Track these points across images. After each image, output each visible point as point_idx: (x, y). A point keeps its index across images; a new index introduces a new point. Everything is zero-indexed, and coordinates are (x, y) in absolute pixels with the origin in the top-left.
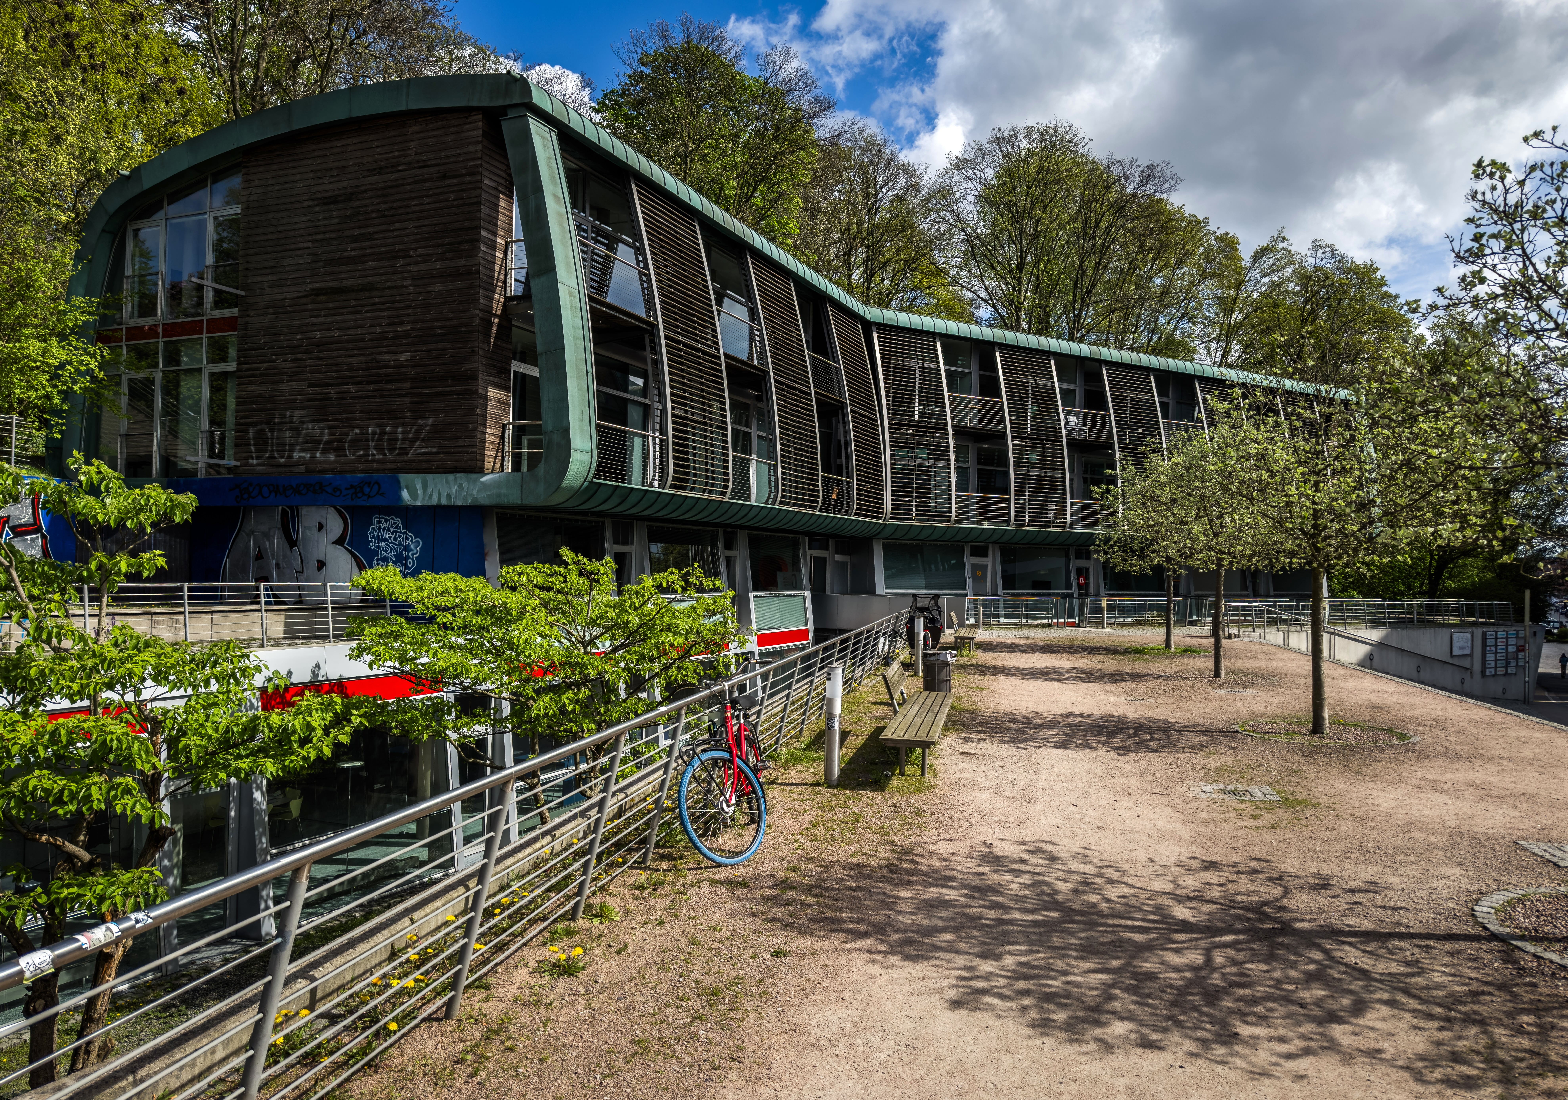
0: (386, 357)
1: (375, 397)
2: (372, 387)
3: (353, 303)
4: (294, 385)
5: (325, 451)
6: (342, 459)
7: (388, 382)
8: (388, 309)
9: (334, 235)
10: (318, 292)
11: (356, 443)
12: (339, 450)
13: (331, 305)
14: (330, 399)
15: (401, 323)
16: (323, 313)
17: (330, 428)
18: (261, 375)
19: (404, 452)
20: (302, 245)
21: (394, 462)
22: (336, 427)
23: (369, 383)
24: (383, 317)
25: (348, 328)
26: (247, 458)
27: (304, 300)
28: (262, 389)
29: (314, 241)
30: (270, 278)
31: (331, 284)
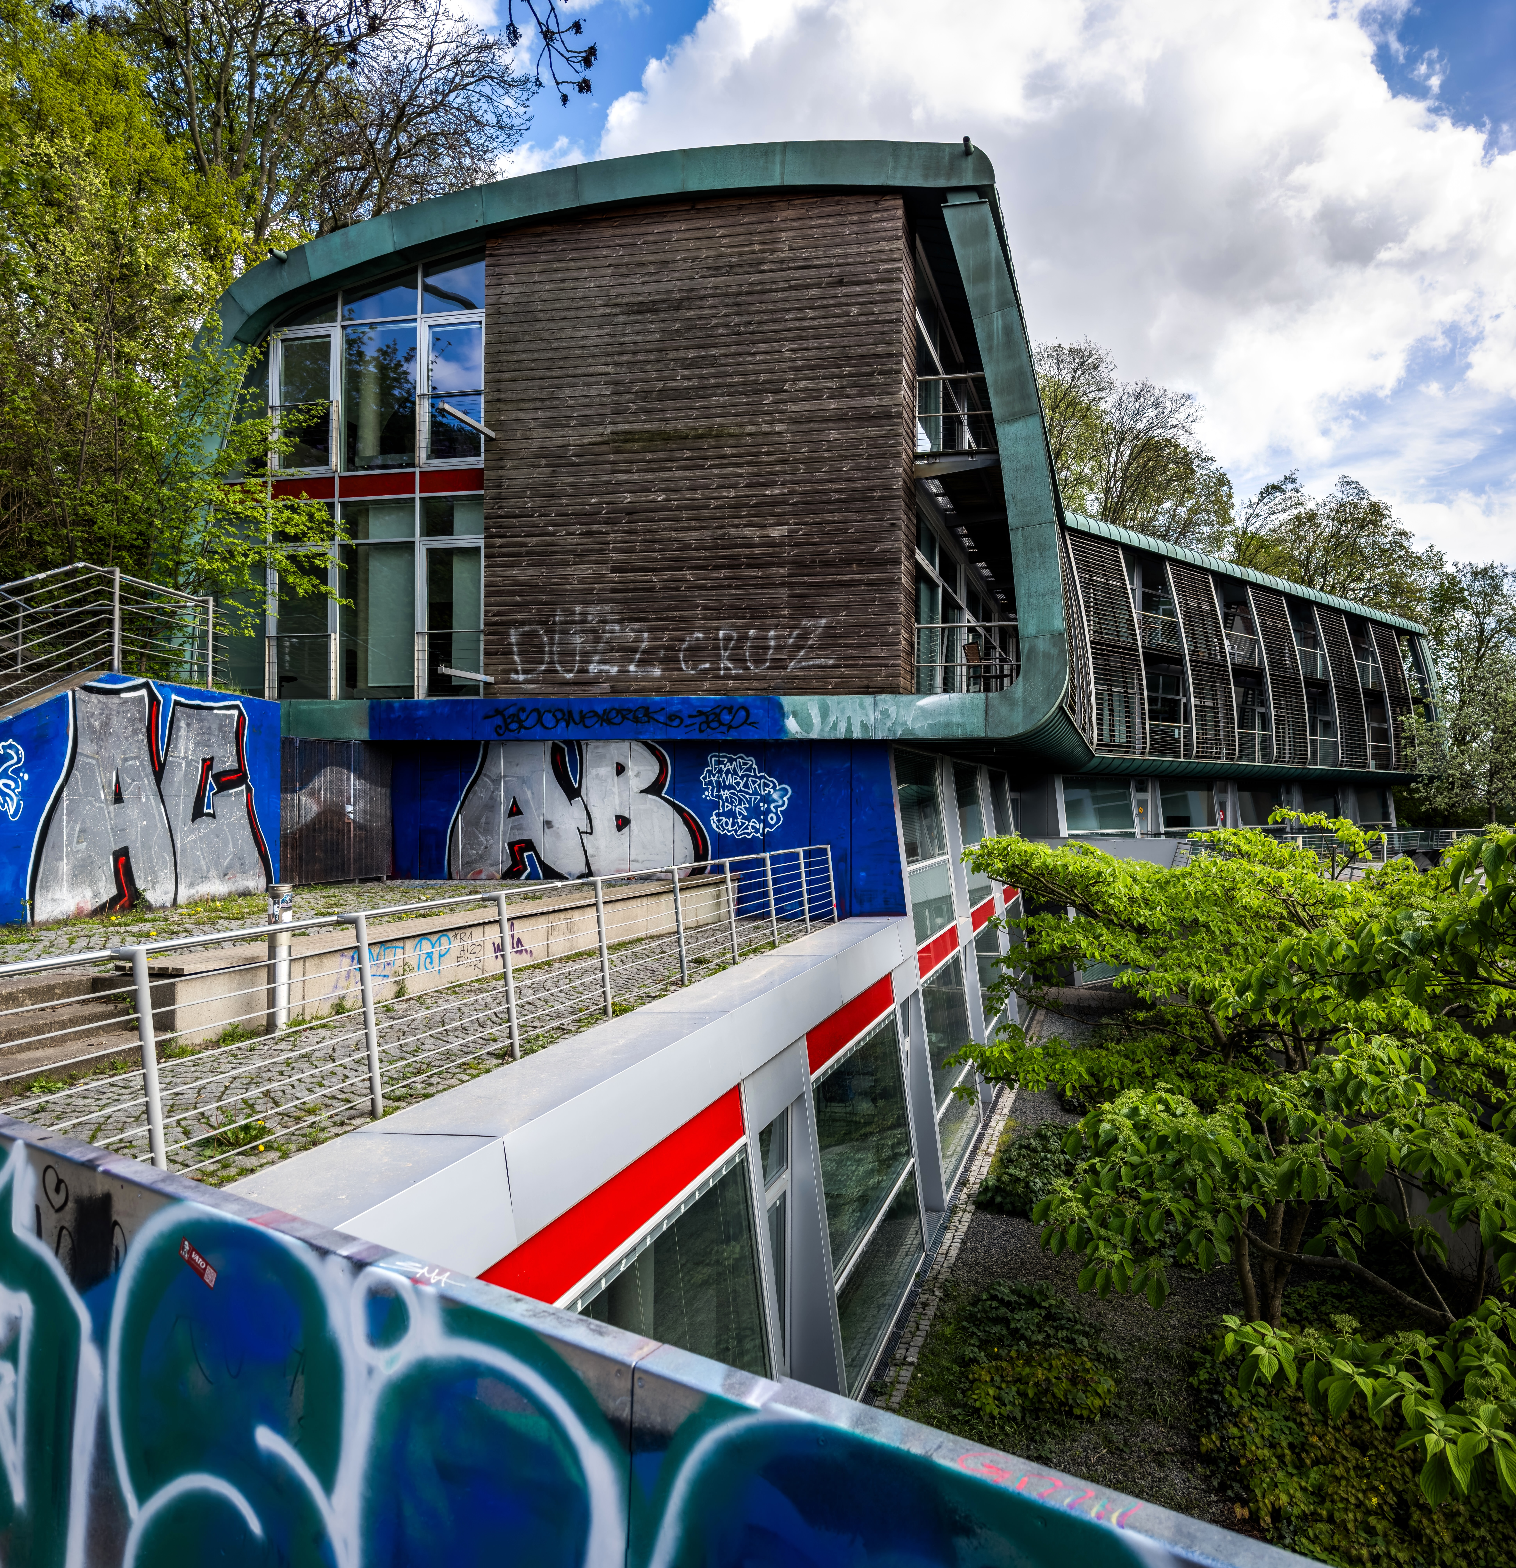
0: (747, 532)
1: (729, 587)
2: (722, 573)
3: (687, 454)
4: (589, 570)
5: (643, 663)
6: (675, 675)
7: (749, 566)
8: (749, 464)
9: (651, 357)
10: (626, 437)
11: (696, 652)
12: (670, 661)
13: (649, 456)
14: (652, 589)
15: (773, 484)
16: (635, 467)
17: (650, 630)
18: (529, 554)
19: (779, 664)
20: (595, 369)
21: (764, 678)
22: (663, 630)
23: (717, 568)
24: (740, 475)
25: (679, 490)
26: (508, 672)
27: (604, 448)
28: (530, 574)
29: (615, 364)
30: (540, 414)
31: (647, 426)
